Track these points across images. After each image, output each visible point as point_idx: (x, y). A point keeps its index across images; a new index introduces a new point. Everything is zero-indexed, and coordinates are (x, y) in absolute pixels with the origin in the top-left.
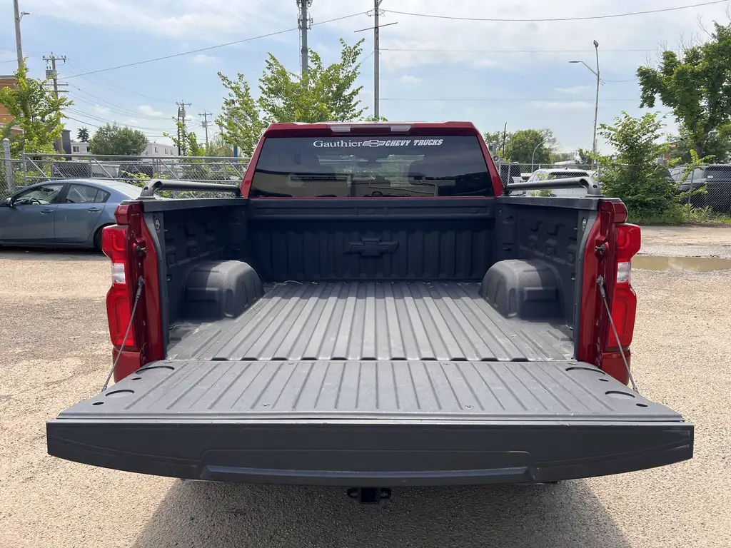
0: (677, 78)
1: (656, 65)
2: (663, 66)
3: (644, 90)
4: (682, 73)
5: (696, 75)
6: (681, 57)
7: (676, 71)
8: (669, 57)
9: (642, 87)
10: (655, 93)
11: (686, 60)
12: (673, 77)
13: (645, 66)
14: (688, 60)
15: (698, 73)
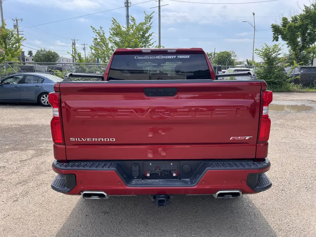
0: (288, 29)
1: (279, 23)
2: (282, 23)
3: (274, 34)
4: (290, 27)
5: (296, 28)
6: (290, 20)
7: (287, 26)
8: (285, 19)
9: (273, 32)
10: (279, 35)
11: (292, 21)
12: (286, 28)
13: (275, 23)
14: (293, 21)
15: (297, 26)
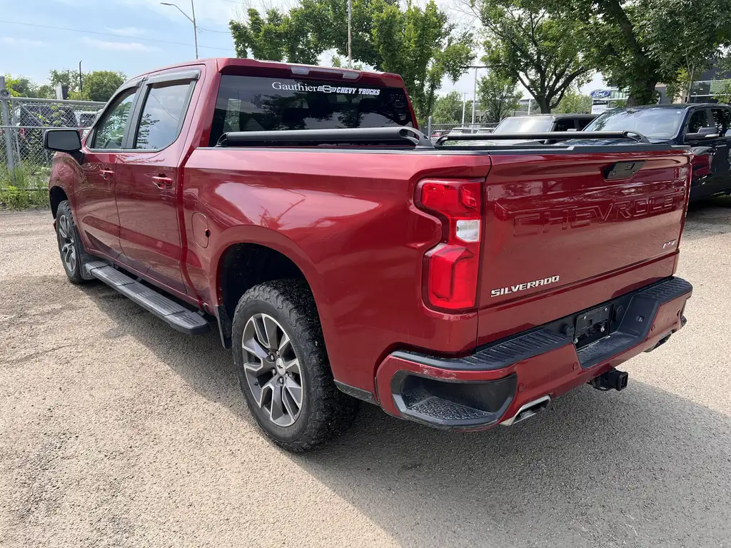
0: (265, 35)
1: (245, 21)
2: (250, 22)
3: (237, 44)
4: (268, 32)
5: (279, 36)
6: (264, 16)
7: (263, 29)
8: (253, 14)
9: (235, 40)
10: (247, 47)
11: (269, 20)
12: (261, 34)
13: (236, 21)
14: (271, 20)
15: (280, 34)
